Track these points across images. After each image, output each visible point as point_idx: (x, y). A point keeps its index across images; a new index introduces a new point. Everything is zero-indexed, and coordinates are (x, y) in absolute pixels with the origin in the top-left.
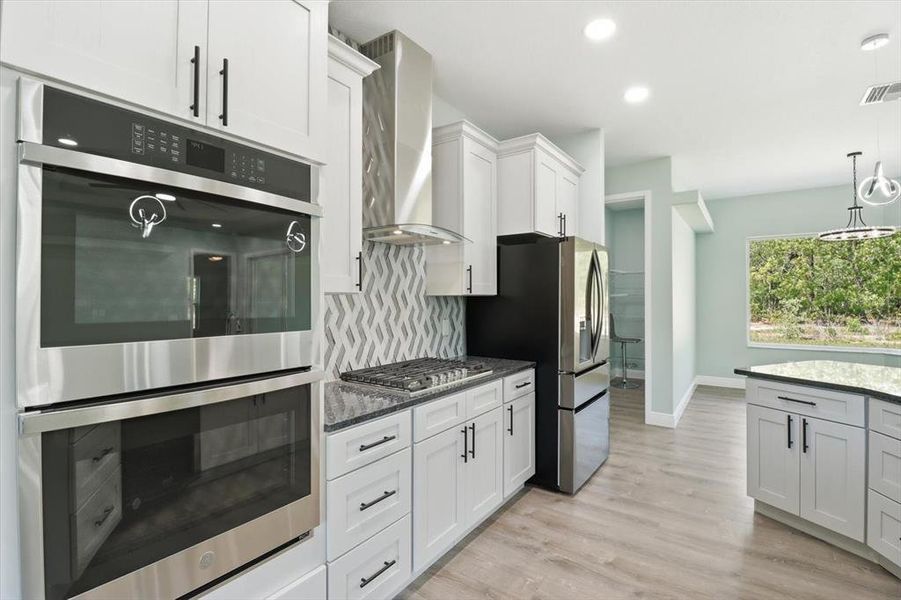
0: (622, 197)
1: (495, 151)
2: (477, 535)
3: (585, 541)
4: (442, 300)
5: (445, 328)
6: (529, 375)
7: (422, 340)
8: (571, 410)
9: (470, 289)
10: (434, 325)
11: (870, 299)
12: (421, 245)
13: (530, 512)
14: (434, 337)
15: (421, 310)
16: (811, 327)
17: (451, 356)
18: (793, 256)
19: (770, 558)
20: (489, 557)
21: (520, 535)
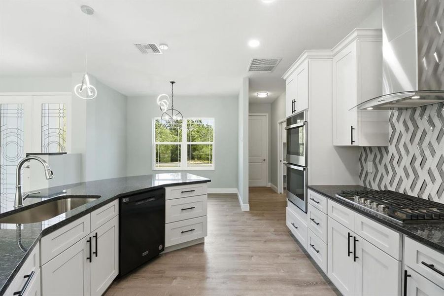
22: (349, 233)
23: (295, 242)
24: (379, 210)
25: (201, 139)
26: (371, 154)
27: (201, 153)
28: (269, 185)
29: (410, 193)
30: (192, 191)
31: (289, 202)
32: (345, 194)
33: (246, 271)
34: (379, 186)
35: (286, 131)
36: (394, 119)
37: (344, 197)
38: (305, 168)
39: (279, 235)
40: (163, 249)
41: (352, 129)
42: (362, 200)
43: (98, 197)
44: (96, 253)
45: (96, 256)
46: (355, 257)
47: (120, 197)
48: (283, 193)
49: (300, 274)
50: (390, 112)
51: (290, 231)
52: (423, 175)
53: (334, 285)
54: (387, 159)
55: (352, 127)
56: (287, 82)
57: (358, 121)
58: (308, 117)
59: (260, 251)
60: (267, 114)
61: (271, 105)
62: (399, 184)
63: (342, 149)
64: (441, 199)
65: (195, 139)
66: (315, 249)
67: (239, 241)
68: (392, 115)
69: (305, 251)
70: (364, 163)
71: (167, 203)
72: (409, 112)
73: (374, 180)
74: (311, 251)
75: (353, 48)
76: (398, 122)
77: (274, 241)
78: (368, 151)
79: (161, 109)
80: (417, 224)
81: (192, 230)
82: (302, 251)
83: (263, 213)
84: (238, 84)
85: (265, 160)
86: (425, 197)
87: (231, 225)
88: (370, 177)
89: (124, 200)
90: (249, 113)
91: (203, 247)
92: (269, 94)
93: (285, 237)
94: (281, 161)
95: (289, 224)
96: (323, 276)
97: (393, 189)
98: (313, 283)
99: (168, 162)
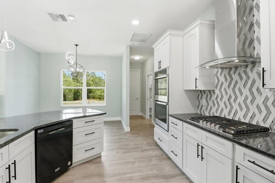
22: (198, 144)
23: (160, 150)
24: (216, 128)
25: (94, 85)
26: (205, 94)
27: (95, 95)
28: (140, 114)
29: (228, 117)
30: (93, 121)
31: (156, 125)
32: (193, 119)
33: (132, 173)
34: (209, 113)
35: (154, 80)
36: (219, 74)
37: (192, 121)
38: (168, 103)
39: (150, 146)
40: (71, 165)
41: (196, 79)
42: (205, 122)
43: (16, 130)
44: (15, 177)
45: (15, 179)
46: (202, 158)
47: (36, 130)
48: (149, 119)
49: (166, 170)
50: (216, 70)
51: (156, 143)
52: (236, 106)
53: (187, 176)
54: (214, 97)
55: (196, 78)
56: (155, 50)
57: (199, 75)
58: (169, 72)
59: (139, 158)
60: (139, 70)
61: (142, 65)
62: (221, 112)
63: (188, 92)
64: (246, 120)
65: (91, 85)
66: (174, 154)
67: (125, 152)
68: (218, 72)
69: (166, 155)
70: (200, 100)
71: (74, 130)
72: (228, 70)
73: (206, 109)
74: (171, 155)
75: (197, 31)
76: (221, 76)
77: (147, 150)
78: (203, 92)
79: (69, 63)
80: (240, 136)
81: (93, 148)
82: (165, 155)
83: (139, 132)
84: (122, 50)
85: (138, 99)
86: (237, 119)
87: (119, 142)
88: (204, 108)
89: (39, 131)
90: (130, 69)
91: (101, 159)
92: (141, 57)
93: (154, 147)
94: (148, 99)
95: (156, 139)
96: (179, 170)
97: (218, 115)
98: (174, 176)
99: (71, 101)
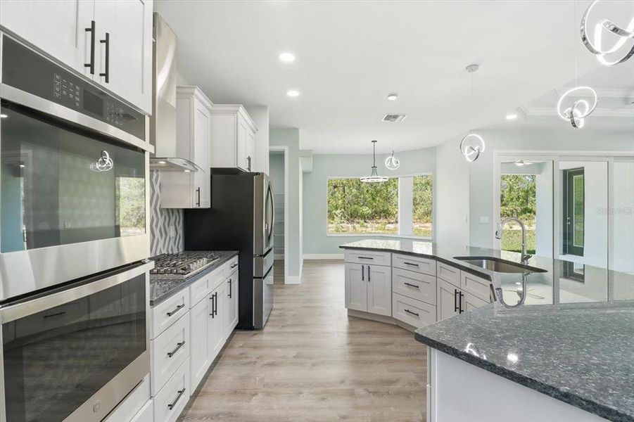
0: (277, 148)
1: (209, 110)
2: (214, 366)
3: (279, 350)
4: (170, 211)
5: (172, 232)
6: (235, 260)
7: (158, 241)
8: (261, 278)
9: (199, 204)
10: (165, 230)
11: (366, 210)
12: (158, 171)
13: (241, 345)
14: (165, 239)
15: (158, 219)
16: (345, 225)
17: (175, 252)
18: (335, 187)
19: (360, 333)
20: (227, 376)
21: (241, 358)
